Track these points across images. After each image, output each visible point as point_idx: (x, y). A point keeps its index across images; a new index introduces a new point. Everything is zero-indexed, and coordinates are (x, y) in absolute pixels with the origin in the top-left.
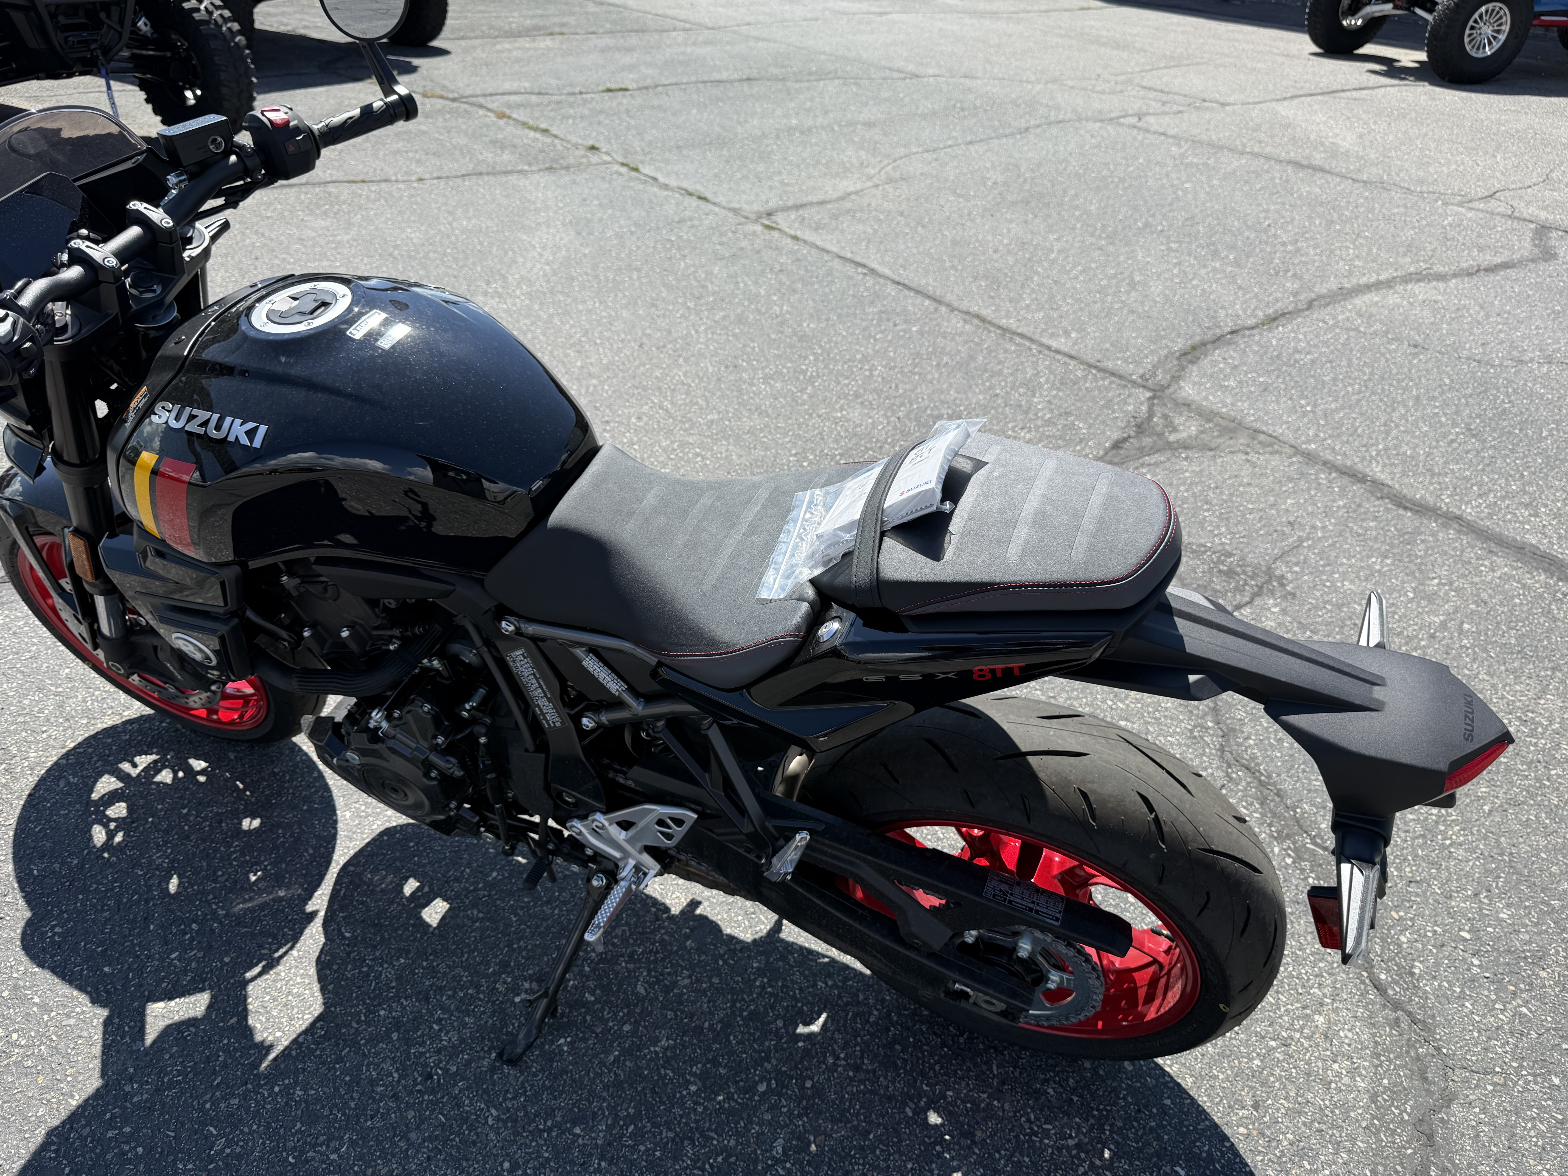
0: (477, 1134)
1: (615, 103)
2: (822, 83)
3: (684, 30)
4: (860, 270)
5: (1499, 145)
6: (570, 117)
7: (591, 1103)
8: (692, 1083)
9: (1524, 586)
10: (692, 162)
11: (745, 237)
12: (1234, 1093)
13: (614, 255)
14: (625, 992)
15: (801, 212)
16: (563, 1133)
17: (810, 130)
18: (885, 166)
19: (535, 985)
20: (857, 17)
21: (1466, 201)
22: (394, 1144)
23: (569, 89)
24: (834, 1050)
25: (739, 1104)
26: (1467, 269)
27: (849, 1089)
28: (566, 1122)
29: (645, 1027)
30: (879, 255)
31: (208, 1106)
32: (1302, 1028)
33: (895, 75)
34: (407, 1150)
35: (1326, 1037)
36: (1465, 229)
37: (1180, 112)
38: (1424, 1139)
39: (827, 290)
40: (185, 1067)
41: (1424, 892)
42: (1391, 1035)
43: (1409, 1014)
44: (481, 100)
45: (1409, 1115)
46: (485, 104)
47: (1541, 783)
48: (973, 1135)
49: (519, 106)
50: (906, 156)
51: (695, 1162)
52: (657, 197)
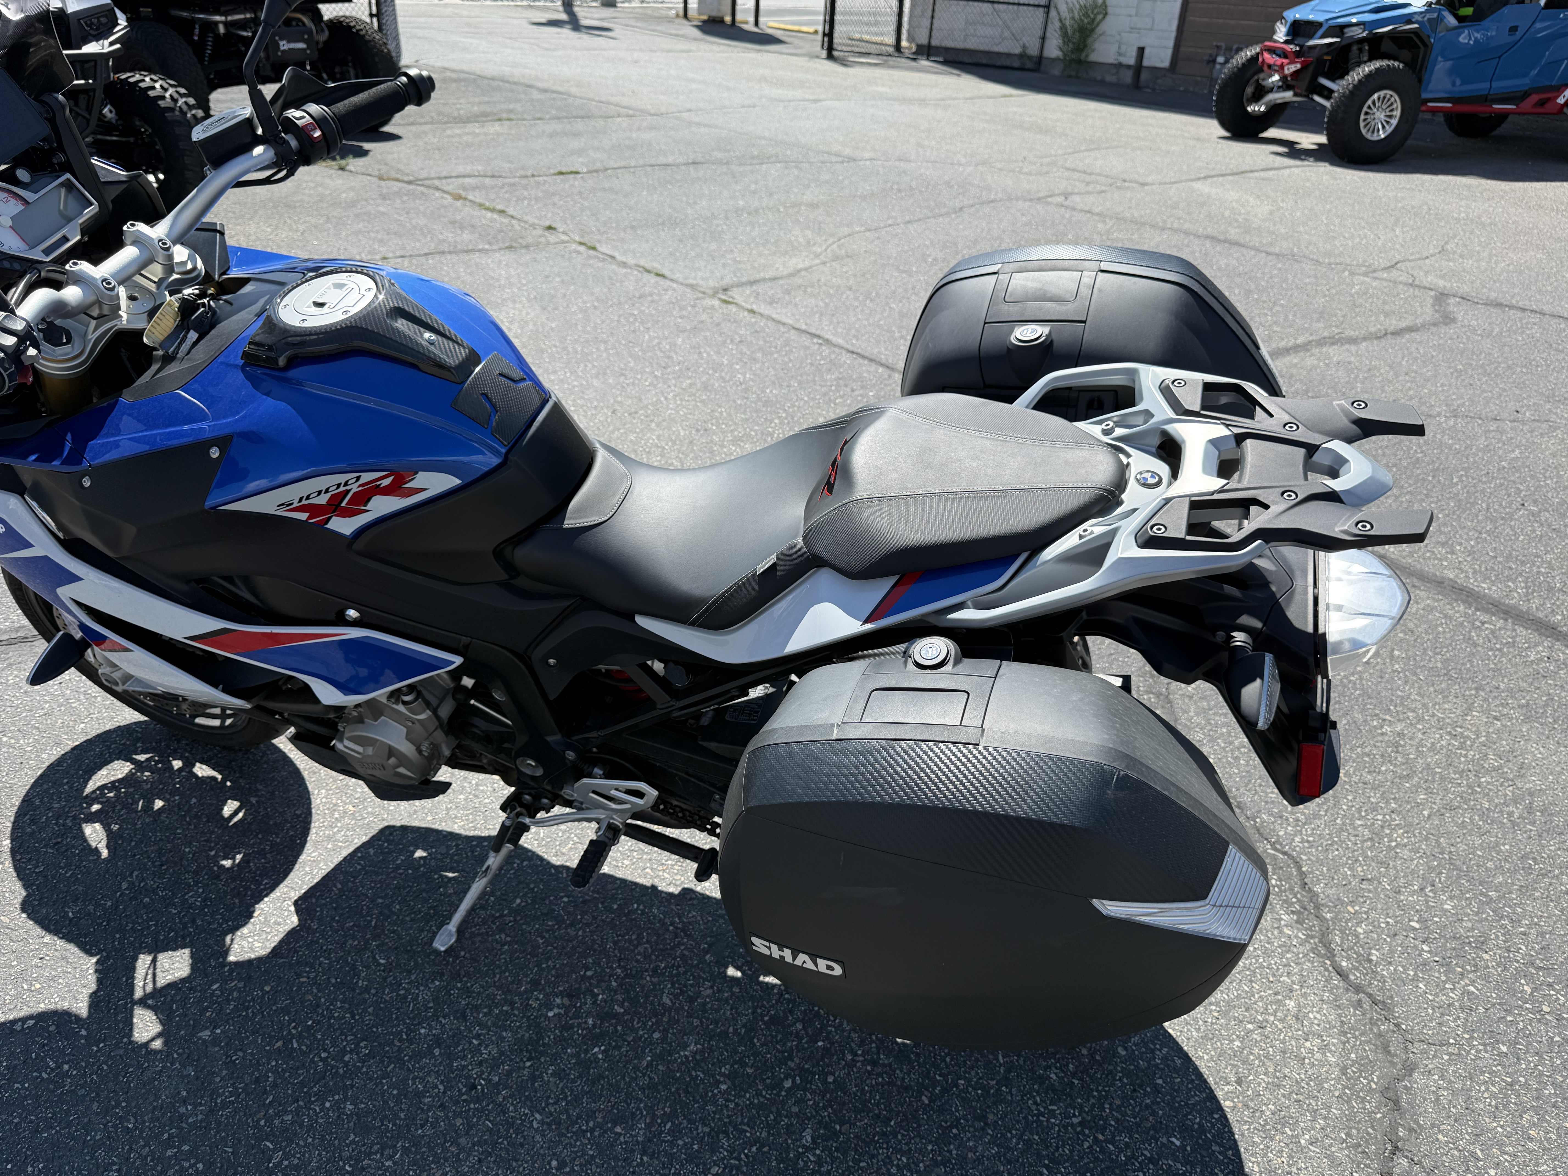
0: (524, 1137)
1: (567, 186)
2: (764, 166)
3: (628, 116)
4: (815, 340)
5: (1397, 221)
6: (525, 198)
7: (629, 1105)
8: (721, 1082)
9: (1446, 616)
10: (647, 241)
11: (704, 311)
12: (1219, 1071)
13: (580, 328)
14: (652, 1003)
15: (755, 287)
16: (605, 1132)
17: (756, 211)
18: (831, 244)
19: (566, 1001)
20: (792, 104)
21: (1371, 271)
22: (445, 1150)
23: (521, 173)
24: (851, 1049)
25: (767, 1099)
26: (1376, 333)
27: (868, 1082)
28: (607, 1123)
29: (673, 1034)
30: (832, 327)
31: (262, 1123)
32: (1275, 1011)
33: (834, 159)
34: (458, 1154)
35: (1298, 1019)
36: (1371, 296)
37: (1103, 191)
38: (1391, 1104)
39: (786, 359)
40: (237, 1088)
41: (1376, 889)
42: (1355, 1015)
43: (1370, 996)
44: (437, 183)
45: (1376, 1084)
46: (441, 187)
47: (1472, 789)
48: (986, 1117)
49: (475, 188)
50: (849, 235)
51: (731, 1153)
52: (615, 274)
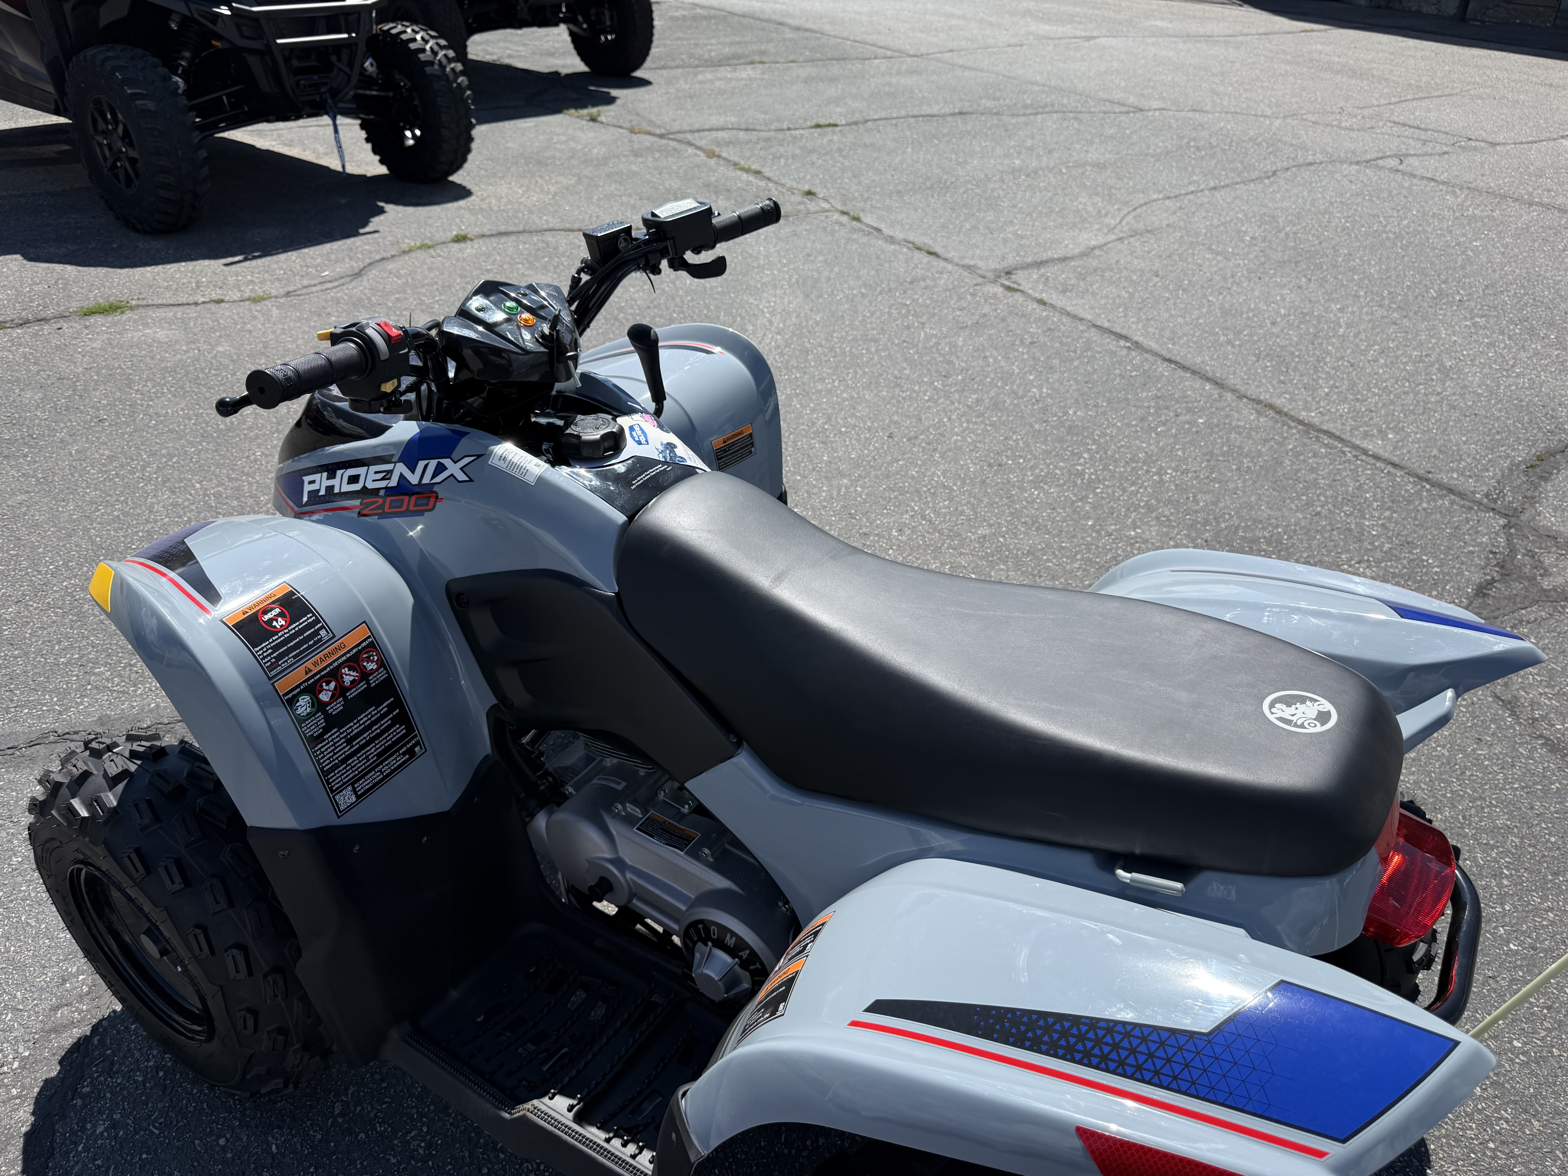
1: (825, 140)
2: (1039, 116)
3: (886, 57)
4: (1122, 342)
6: (781, 156)
10: (916, 210)
11: (986, 300)
13: (847, 322)
15: (1043, 270)
17: (1035, 172)
18: (1125, 215)
20: (1063, 41)
23: (776, 125)
30: (1140, 326)
33: (1117, 109)
37: (1445, 153)
39: (1089, 369)
44: (689, 137)
46: (693, 142)
49: (729, 143)
50: (1146, 204)
52: (883, 251)
